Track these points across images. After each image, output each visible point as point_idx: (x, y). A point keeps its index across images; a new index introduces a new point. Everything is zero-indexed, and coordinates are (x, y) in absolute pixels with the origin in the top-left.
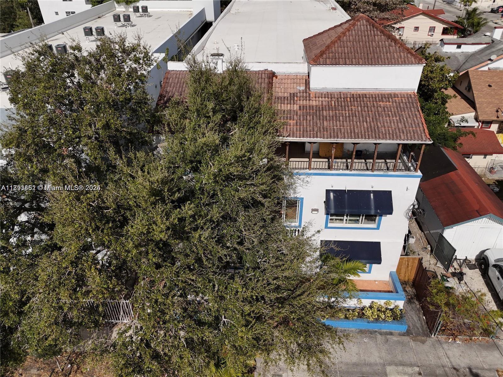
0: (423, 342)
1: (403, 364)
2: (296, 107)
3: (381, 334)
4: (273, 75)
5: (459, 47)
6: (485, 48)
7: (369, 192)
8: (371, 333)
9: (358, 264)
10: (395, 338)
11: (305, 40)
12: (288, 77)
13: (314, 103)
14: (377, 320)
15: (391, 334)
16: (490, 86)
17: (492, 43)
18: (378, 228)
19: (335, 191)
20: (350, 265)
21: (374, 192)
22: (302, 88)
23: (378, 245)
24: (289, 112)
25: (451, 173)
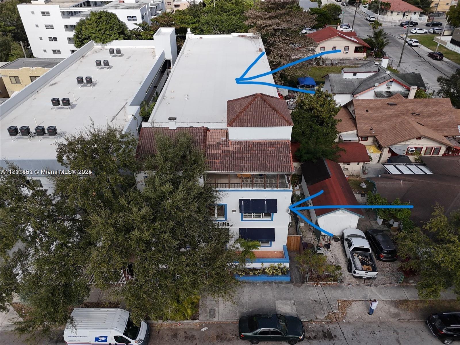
0: (299, 287)
1: (285, 299)
2: (220, 151)
3: (275, 283)
4: (207, 129)
5: (355, 74)
6: (374, 75)
7: (264, 200)
8: (270, 283)
9: (257, 242)
10: (283, 285)
11: (229, 102)
12: (216, 130)
13: (230, 149)
14: (273, 275)
15: (281, 283)
16: (367, 111)
17: (378, 71)
18: (272, 220)
19: (244, 200)
20: (252, 243)
21: (267, 200)
22: (224, 139)
23: (273, 230)
24: (216, 154)
25: (327, 180)
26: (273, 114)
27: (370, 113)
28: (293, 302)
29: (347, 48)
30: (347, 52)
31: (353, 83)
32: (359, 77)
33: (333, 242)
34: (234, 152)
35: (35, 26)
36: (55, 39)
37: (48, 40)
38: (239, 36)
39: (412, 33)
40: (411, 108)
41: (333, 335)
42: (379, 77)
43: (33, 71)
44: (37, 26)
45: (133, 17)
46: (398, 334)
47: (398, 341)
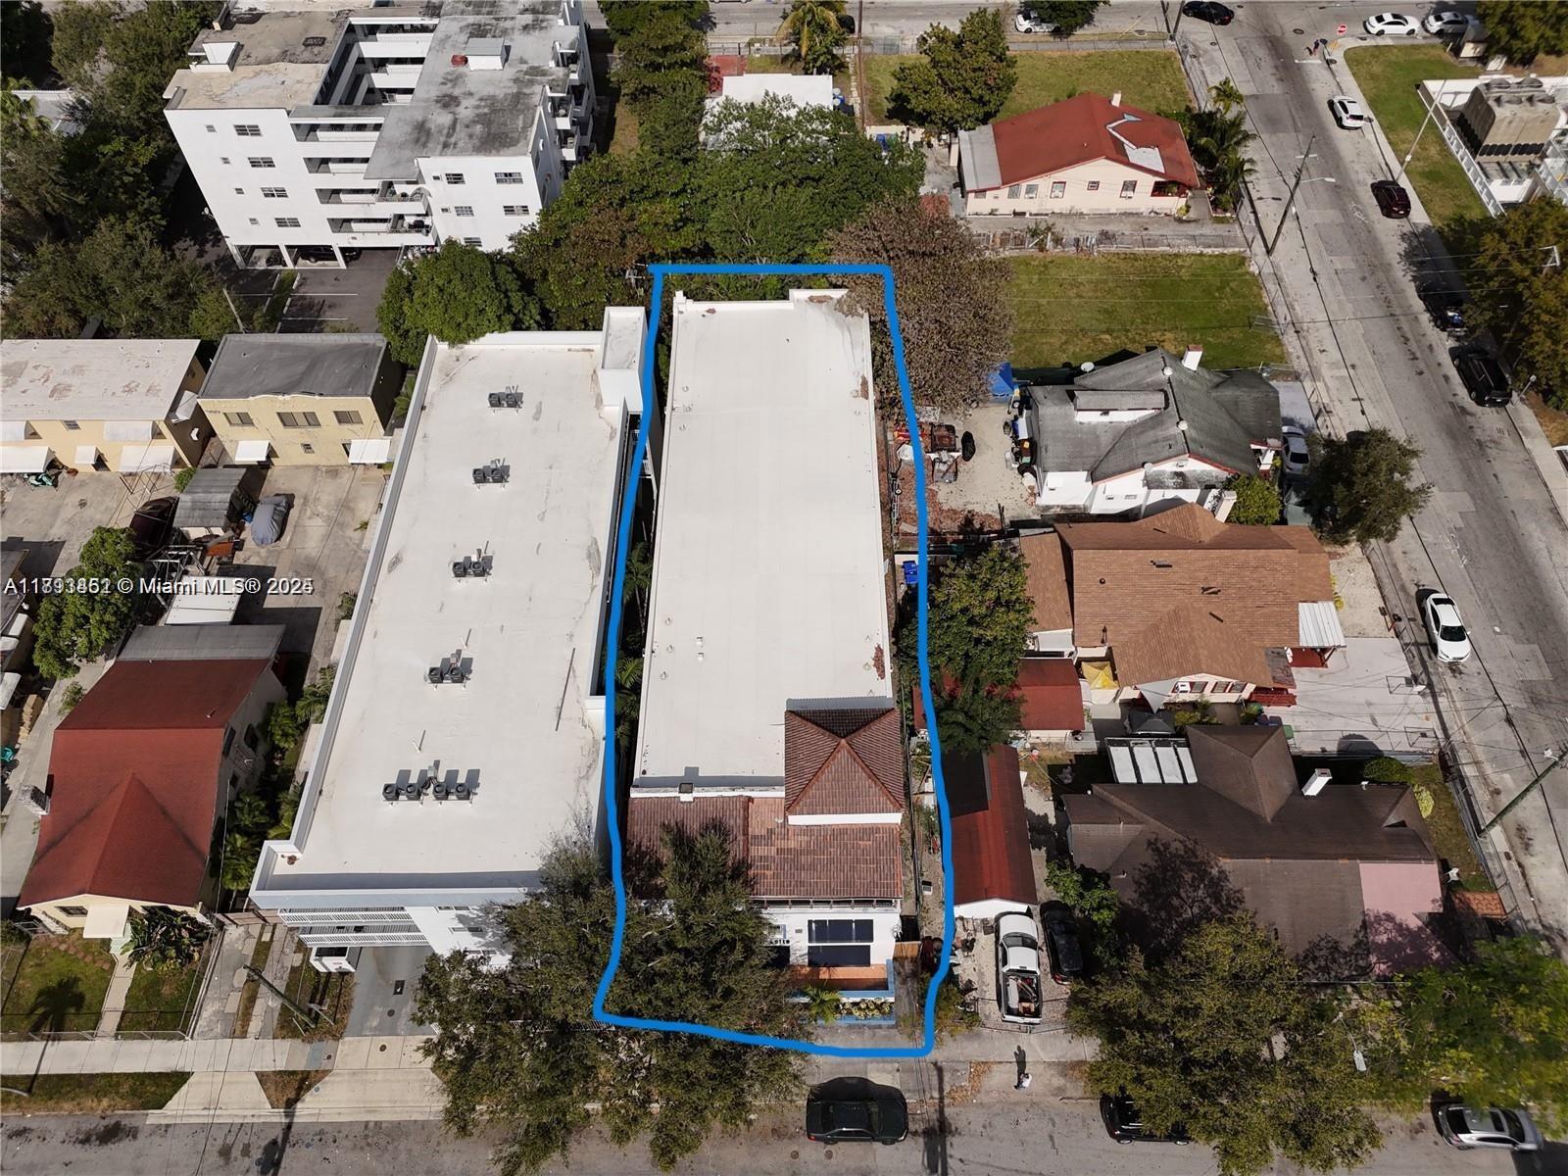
2: (774, 850)
4: (749, 799)
5: (1105, 413)
7: (851, 921)
8: (860, 1027)
10: (882, 1032)
12: (765, 800)
13: (792, 844)
15: (879, 1028)
16: (1102, 582)
17: (1165, 409)
19: (816, 922)
21: (856, 921)
22: (781, 822)
24: (766, 858)
25: (980, 813)
26: (870, 787)
28: (896, 1065)
29: (1129, 186)
30: (1131, 194)
31: (1098, 437)
32: (1115, 421)
33: (981, 937)
35: (221, 162)
36: (282, 193)
37: (262, 194)
38: (811, 299)
40: (1201, 575)
41: (953, 1128)
42: (1160, 433)
43: (284, 402)
44: (226, 161)
45: (510, 175)
46: (1053, 1125)
47: (1051, 1138)
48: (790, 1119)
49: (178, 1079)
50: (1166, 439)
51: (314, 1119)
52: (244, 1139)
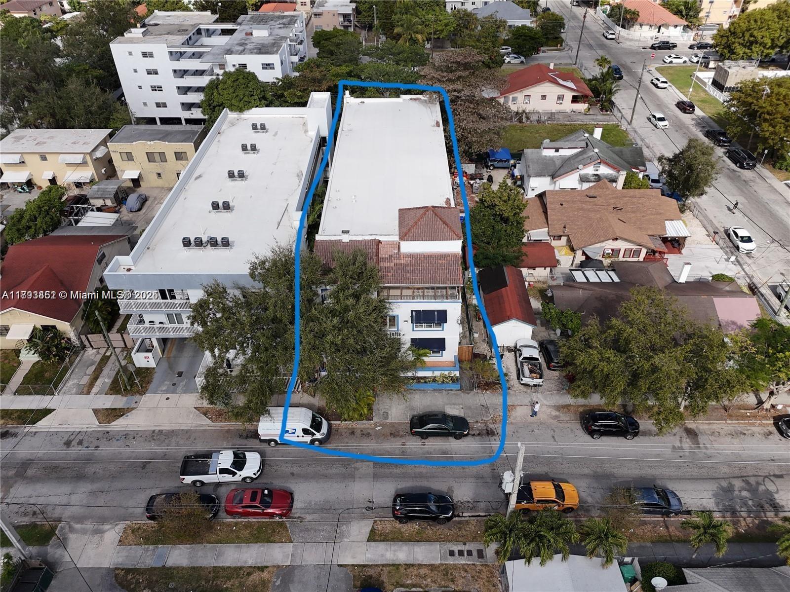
0: (468, 394)
1: (454, 404)
2: (392, 264)
3: (445, 390)
4: (380, 242)
5: (557, 151)
7: (434, 311)
8: (441, 390)
9: (427, 351)
10: (453, 392)
11: (400, 210)
12: (388, 242)
13: (402, 262)
14: (443, 382)
15: (451, 390)
16: (562, 205)
17: (586, 147)
18: (443, 330)
19: (416, 311)
20: (422, 351)
21: (437, 311)
22: (396, 251)
23: (443, 339)
24: (388, 268)
25: (503, 289)
26: (444, 228)
27: (565, 208)
28: (462, 406)
29: (561, 98)
30: (562, 102)
31: (554, 161)
32: (562, 154)
33: (506, 353)
34: (406, 265)
35: (133, 71)
36: (160, 89)
37: (150, 89)
38: (411, 99)
39: (665, 62)
40: (612, 201)
41: (495, 433)
42: (585, 156)
43: (150, 146)
44: (135, 71)
45: (269, 64)
46: (554, 432)
47: (553, 437)
48: (401, 429)
49: (47, 412)
50: (588, 157)
51: (124, 429)
52: (80, 437)
